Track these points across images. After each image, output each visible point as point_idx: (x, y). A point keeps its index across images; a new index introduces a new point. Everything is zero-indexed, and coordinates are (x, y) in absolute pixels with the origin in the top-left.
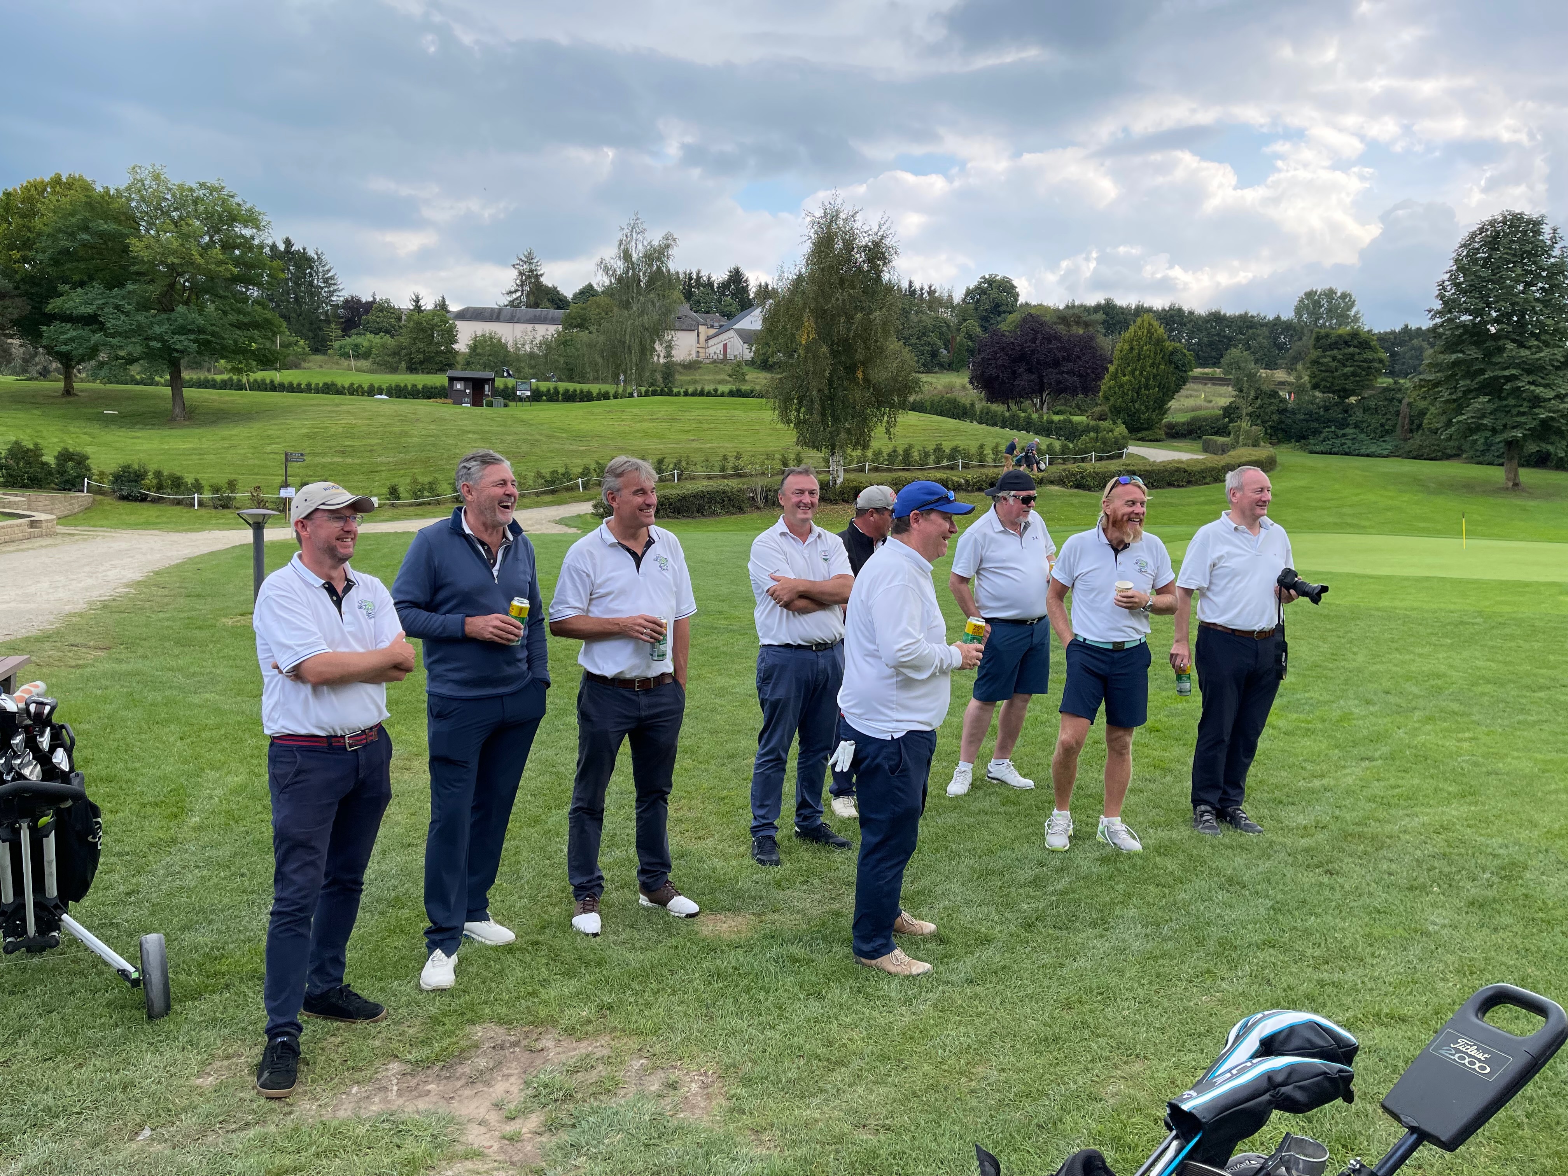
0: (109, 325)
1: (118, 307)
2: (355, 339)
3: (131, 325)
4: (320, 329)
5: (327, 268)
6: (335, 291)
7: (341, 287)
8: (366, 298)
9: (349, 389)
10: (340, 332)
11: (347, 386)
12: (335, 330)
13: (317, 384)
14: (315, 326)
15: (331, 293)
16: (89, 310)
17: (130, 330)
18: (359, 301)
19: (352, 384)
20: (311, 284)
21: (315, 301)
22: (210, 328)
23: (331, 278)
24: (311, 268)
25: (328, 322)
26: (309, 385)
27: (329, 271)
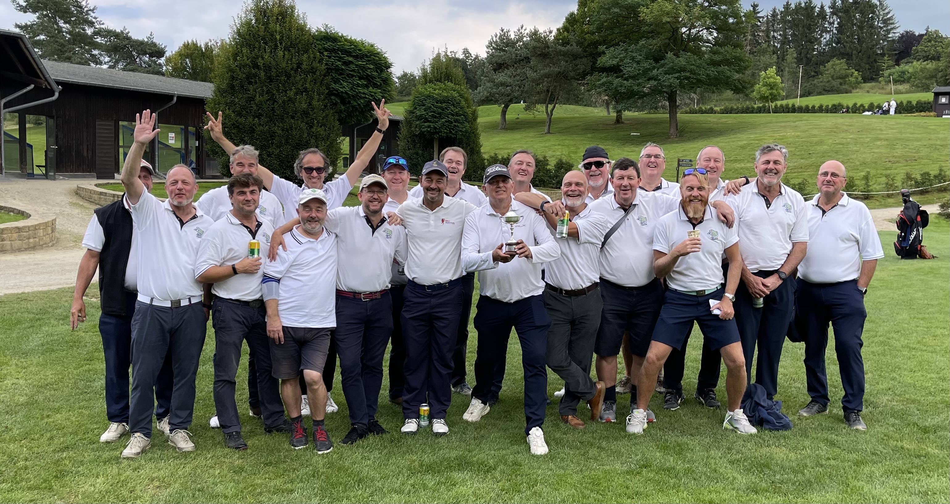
0: (625, 71)
1: (633, 59)
2: (904, 67)
3: (639, 70)
4: (875, 61)
5: (887, 11)
6: (892, 29)
7: (897, 25)
8: (918, 31)
9: (852, 109)
10: (891, 63)
11: (851, 106)
12: (887, 61)
13: (828, 106)
14: (872, 60)
15: (888, 31)
16: (614, 62)
17: (638, 74)
18: (913, 35)
19: (855, 105)
20: (872, 26)
21: (874, 39)
22: (689, 67)
23: (889, 19)
24: (874, 12)
25: (883, 55)
26: (821, 107)
27: (889, 13)
